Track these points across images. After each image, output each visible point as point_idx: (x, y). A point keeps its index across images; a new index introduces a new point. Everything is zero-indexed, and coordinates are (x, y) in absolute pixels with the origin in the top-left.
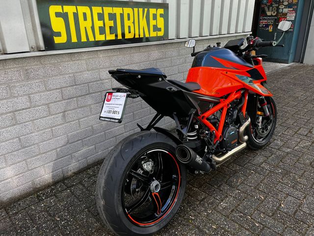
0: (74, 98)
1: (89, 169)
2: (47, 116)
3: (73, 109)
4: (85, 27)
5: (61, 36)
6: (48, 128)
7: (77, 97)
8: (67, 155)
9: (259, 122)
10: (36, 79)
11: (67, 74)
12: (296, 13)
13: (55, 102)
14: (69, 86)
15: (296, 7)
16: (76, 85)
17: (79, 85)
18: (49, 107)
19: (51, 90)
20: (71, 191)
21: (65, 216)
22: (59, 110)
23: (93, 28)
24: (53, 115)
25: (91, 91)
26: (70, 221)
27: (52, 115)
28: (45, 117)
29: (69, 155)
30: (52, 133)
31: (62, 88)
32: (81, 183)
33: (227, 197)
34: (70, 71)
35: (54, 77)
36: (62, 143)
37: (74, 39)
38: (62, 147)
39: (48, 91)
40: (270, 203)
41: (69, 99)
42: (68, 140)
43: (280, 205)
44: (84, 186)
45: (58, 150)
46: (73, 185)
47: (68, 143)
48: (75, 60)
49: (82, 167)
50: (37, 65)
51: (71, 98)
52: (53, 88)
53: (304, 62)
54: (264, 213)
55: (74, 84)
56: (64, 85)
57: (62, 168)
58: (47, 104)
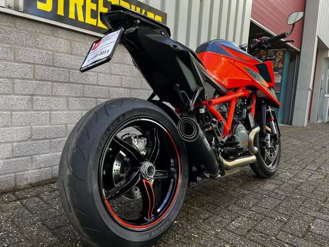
0: (48, 81)
1: (54, 183)
2: (9, 94)
3: (45, 96)
4: (76, 4)
5: (45, 3)
6: (7, 110)
7: (53, 81)
8: (26, 156)
9: (267, 140)
10: (4, 43)
11: (44, 49)
12: (282, 76)
13: (23, 79)
14: (45, 65)
15: (281, 70)
16: (54, 67)
17: (58, 67)
18: (13, 83)
19: (20, 62)
20: (22, 203)
21: (5, 227)
22: (26, 91)
23: (84, 7)
24: (17, 95)
25: (71, 80)
26: (12, 233)
27: (15, 94)
28: (6, 94)
29: (28, 156)
30: (11, 118)
31: (35, 64)
32: (38, 196)
33: (238, 217)
34: (49, 47)
35: (28, 48)
36: (23, 136)
37: (61, 12)
38: (20, 141)
39: (16, 62)
40: (296, 225)
41: (42, 80)
42: (31, 135)
43: (310, 227)
44: (42, 199)
45: (15, 144)
46: (27, 197)
47: (30, 138)
48: (57, 37)
49: (43, 178)
50: (10, 27)
51: (44, 81)
52: (23, 60)
53: (293, 124)
54: (292, 234)
55: (52, 64)
56: (39, 61)
57: (15, 172)
58: (11, 78)
